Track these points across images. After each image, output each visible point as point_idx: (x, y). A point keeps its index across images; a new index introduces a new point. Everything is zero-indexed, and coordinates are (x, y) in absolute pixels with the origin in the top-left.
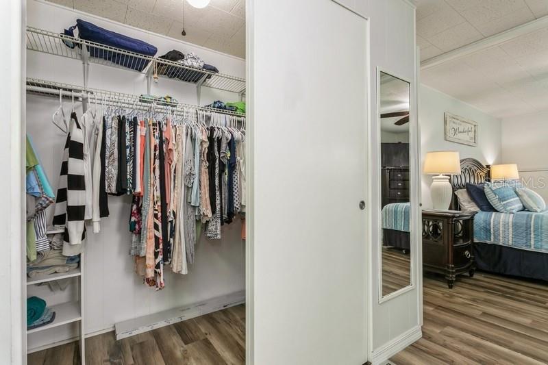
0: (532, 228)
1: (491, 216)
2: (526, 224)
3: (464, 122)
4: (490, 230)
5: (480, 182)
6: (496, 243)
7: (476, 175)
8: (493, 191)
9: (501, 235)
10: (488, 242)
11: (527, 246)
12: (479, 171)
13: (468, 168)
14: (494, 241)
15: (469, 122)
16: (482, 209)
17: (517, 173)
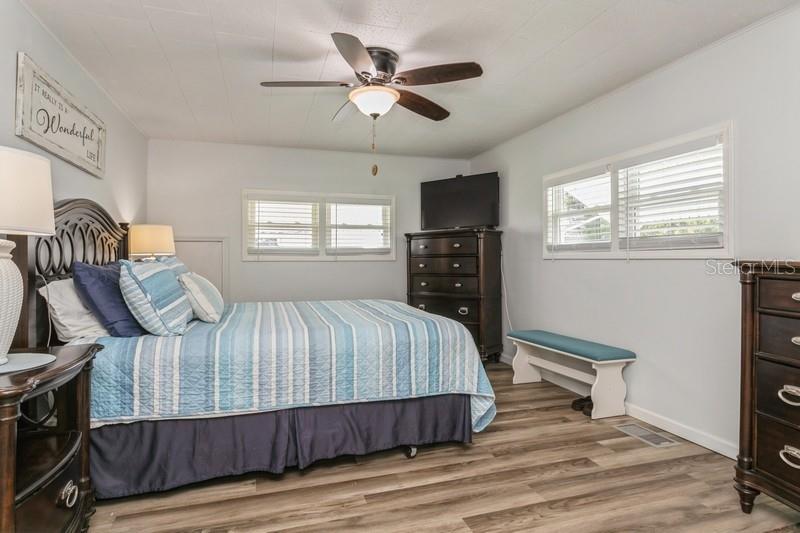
0: (217, 365)
1: (134, 349)
2: (207, 357)
3: (73, 106)
4: (132, 386)
5: (107, 260)
6: (144, 417)
7: (98, 242)
8: (139, 284)
9: (157, 395)
10: (127, 419)
11: (206, 408)
12: (106, 234)
13: (80, 224)
14: (141, 413)
15: (87, 112)
16: (114, 333)
17: (173, 243)
